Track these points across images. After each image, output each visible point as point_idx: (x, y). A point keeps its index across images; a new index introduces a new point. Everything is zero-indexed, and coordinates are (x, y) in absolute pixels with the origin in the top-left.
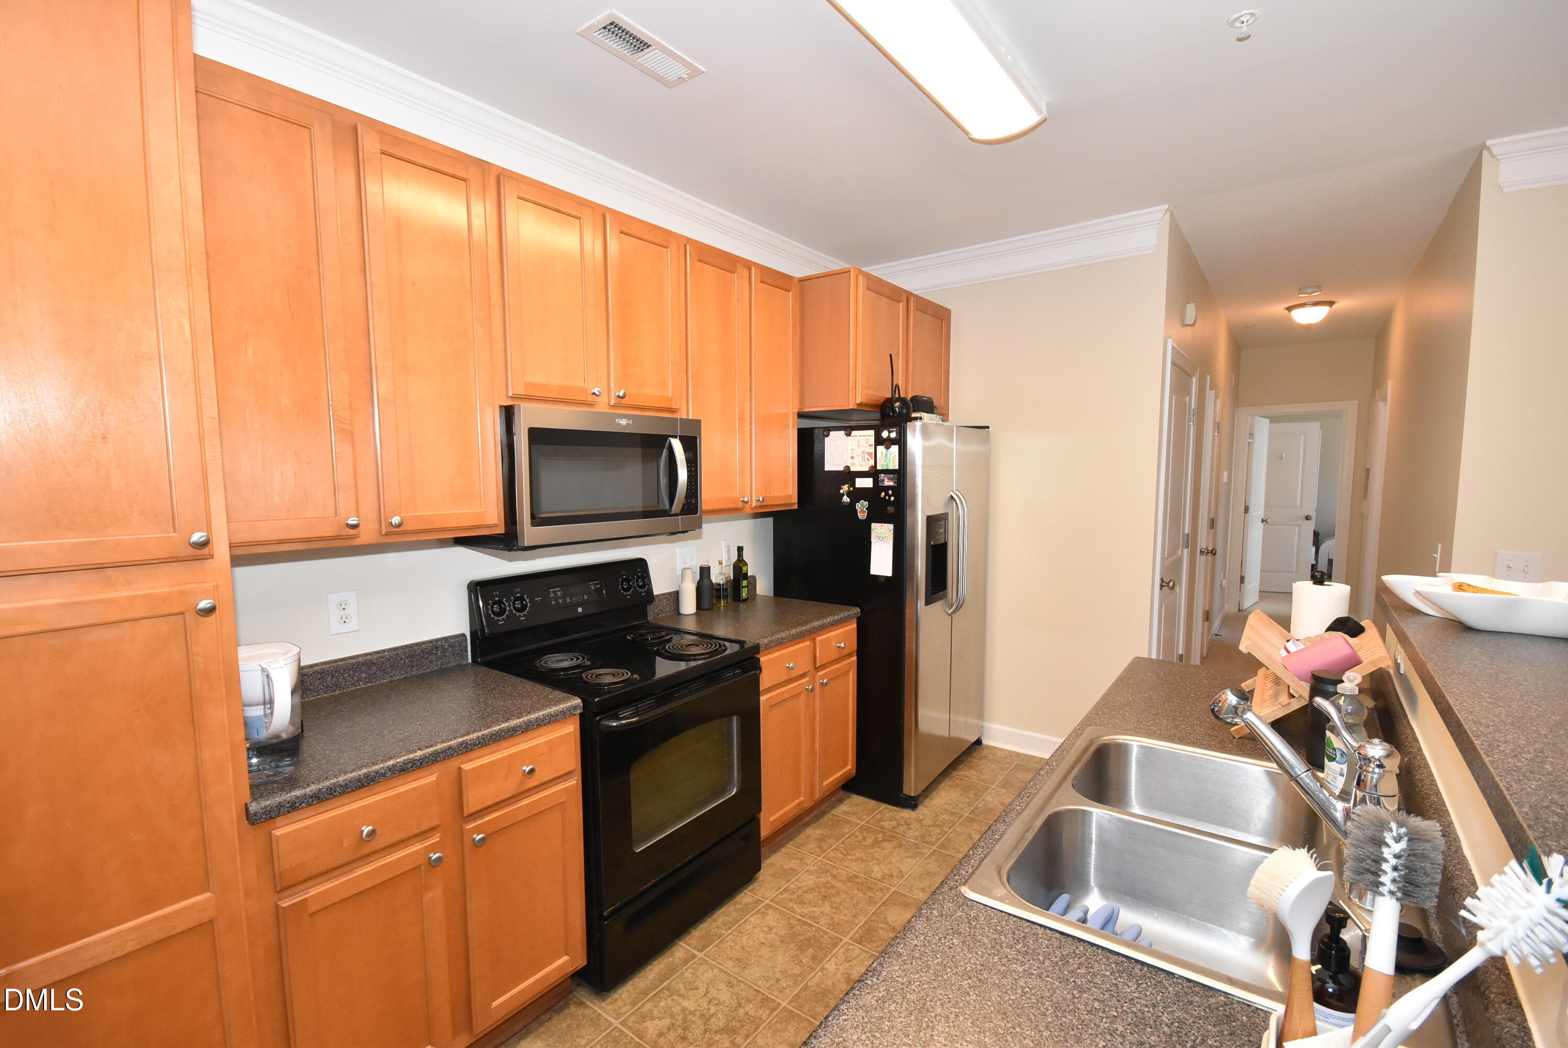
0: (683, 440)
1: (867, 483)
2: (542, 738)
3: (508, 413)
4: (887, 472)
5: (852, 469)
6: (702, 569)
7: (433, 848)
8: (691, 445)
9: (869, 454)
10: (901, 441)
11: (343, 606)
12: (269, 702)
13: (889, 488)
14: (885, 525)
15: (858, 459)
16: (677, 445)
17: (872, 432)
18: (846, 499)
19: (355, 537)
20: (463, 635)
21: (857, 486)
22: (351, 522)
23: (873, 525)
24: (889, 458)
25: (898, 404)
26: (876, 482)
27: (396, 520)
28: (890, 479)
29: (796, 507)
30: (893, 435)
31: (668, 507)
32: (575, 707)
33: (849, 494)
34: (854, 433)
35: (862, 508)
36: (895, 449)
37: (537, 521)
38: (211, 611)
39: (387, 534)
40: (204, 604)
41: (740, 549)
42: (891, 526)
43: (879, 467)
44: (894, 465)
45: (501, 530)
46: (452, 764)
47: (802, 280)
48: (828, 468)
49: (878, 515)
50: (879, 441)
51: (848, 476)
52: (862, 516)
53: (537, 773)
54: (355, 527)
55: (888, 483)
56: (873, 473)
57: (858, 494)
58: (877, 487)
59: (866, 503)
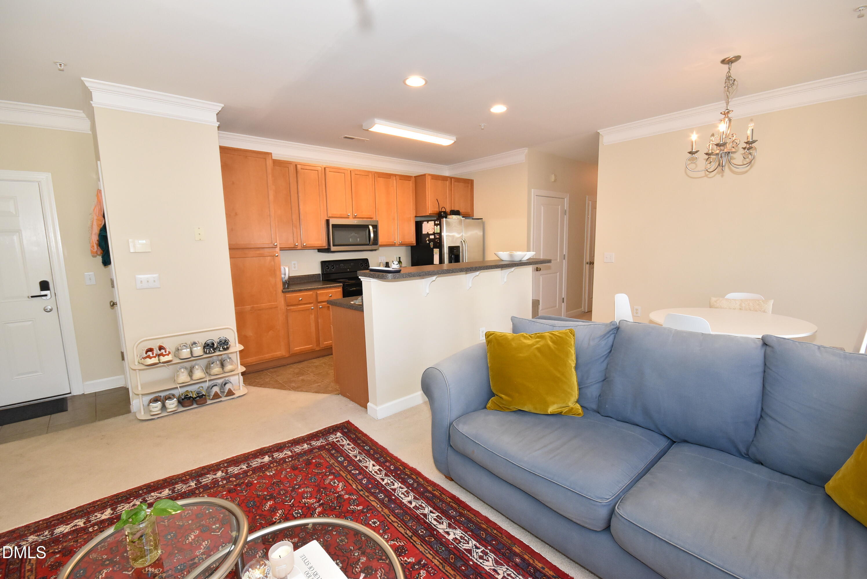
0: (373, 226)
1: (432, 237)
2: (334, 290)
3: (328, 221)
4: (437, 233)
5: (429, 233)
6: (386, 263)
7: (312, 306)
8: (375, 227)
9: (433, 228)
10: (440, 224)
11: (294, 264)
12: (285, 274)
13: (438, 238)
14: (437, 249)
15: (430, 230)
16: (371, 228)
17: (433, 222)
18: (428, 242)
19: (297, 247)
20: (320, 274)
21: (430, 238)
22: (296, 244)
23: (434, 249)
24: (437, 229)
25: (442, 213)
26: (434, 237)
27: (305, 244)
28: (438, 236)
29: (415, 245)
30: (438, 223)
31: (369, 243)
32: (341, 285)
33: (428, 240)
34: (429, 222)
35: (432, 244)
36: (439, 226)
37: (334, 245)
38: (277, 256)
39: (303, 247)
40: (276, 255)
41: (400, 258)
42: (438, 249)
43: (435, 232)
44: (439, 231)
45: (326, 247)
46: (315, 291)
47: (415, 177)
48: (423, 233)
49: (435, 247)
50: (435, 225)
51: (428, 235)
52: (432, 247)
53: (332, 297)
54: (297, 245)
55: (438, 237)
56: (434, 234)
57: (430, 240)
58: (435, 238)
59: (433, 243)
